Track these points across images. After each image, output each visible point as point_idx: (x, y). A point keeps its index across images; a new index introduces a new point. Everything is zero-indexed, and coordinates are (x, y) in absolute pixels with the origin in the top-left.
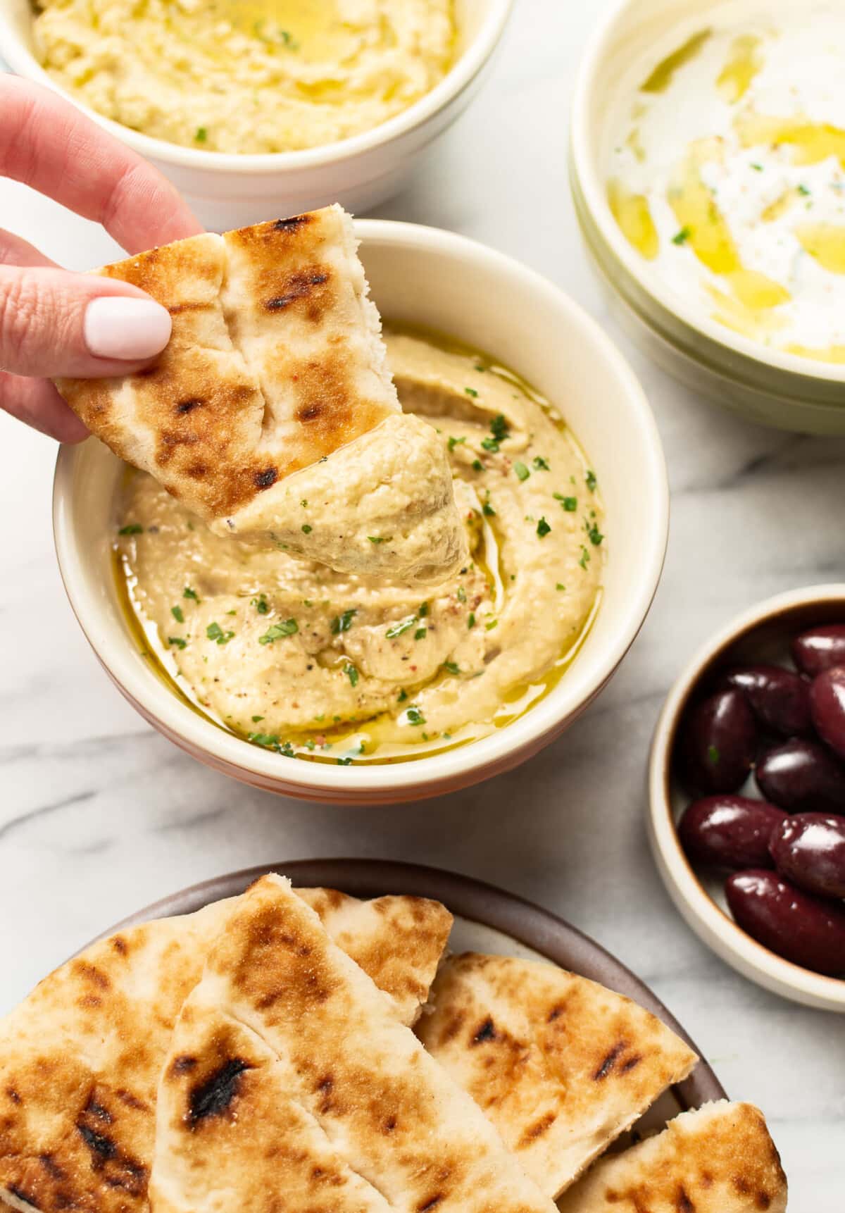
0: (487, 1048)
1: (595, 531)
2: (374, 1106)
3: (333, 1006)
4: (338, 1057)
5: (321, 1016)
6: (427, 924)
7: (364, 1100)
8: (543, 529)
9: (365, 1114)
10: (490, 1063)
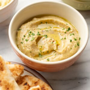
0: (26, 86)
1: (78, 44)
2: (6, 86)
3: (4, 72)
4: (3, 78)
5: (2, 73)
6: (21, 68)
7: (5, 85)
8: (71, 41)
9: (4, 87)
10: (25, 88)
